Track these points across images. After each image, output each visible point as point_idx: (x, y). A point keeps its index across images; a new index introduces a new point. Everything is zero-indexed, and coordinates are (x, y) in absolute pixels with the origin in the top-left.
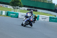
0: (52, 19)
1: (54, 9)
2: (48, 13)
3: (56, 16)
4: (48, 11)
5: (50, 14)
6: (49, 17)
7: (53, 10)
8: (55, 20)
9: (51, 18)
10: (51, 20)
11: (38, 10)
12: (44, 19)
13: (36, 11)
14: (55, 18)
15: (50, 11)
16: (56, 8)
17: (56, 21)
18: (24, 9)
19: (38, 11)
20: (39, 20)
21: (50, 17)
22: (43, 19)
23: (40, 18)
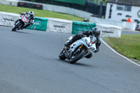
0: (80, 29)
2: (68, 12)
4: (69, 8)
5: (74, 16)
6: (71, 22)
7: (82, 6)
9: (77, 25)
11: (44, 5)
12: (59, 27)
13: (41, 8)
14: (86, 26)
15: (73, 9)
16: (89, 1)
18: (11, 3)
19: (44, 9)
20: (48, 30)
21: (73, 24)
22: (57, 28)
23: (50, 25)
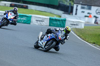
0: (55, 22)
1: (57, 4)
3: (60, 17)
6: (49, 17)
8: (58, 23)
9: (53, 19)
10: (52, 23)
11: (29, 6)
12: (40, 21)
13: (27, 8)
14: (59, 20)
16: (61, 3)
17: (60, 25)
18: (5, 4)
19: (29, 8)
20: (31, 24)
21: (50, 19)
22: (38, 22)
23: (33, 20)
